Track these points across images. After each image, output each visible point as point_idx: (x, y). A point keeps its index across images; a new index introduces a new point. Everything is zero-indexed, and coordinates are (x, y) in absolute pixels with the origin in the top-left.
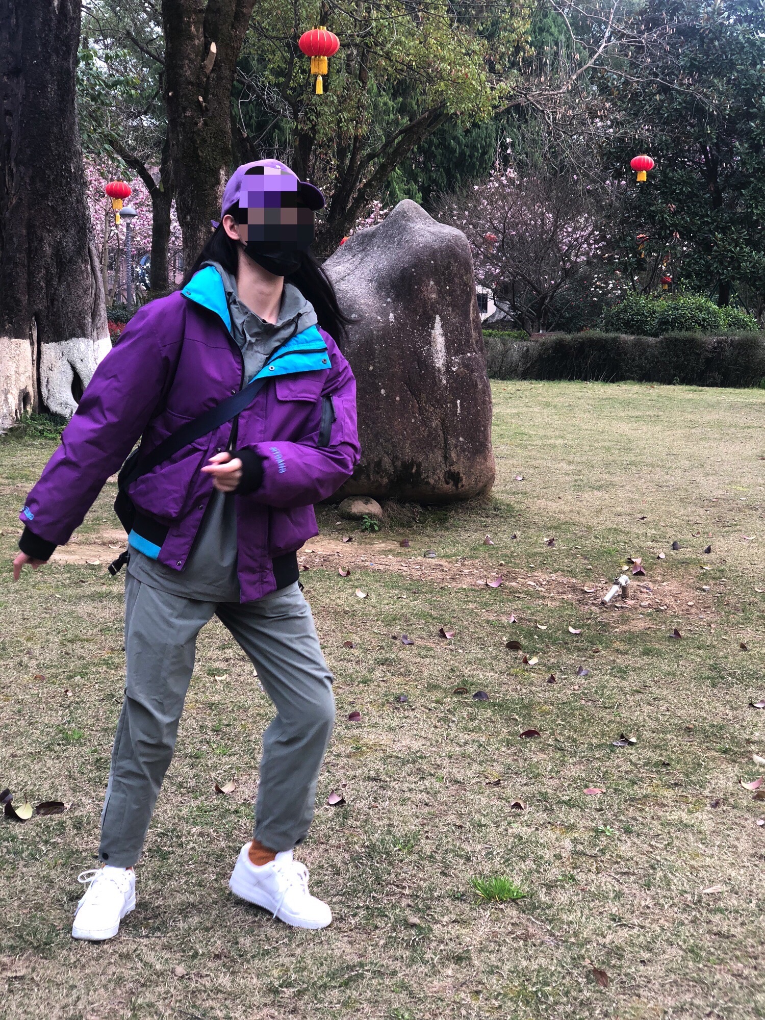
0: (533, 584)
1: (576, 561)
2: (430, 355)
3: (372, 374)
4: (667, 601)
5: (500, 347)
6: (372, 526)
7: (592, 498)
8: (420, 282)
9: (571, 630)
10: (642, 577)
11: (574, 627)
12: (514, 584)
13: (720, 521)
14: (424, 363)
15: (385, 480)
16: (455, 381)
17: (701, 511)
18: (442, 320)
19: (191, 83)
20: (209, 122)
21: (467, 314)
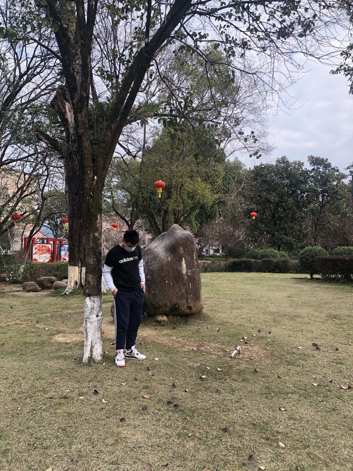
0: (209, 348)
1: (226, 338)
2: (181, 270)
3: (163, 276)
4: (254, 355)
5: (218, 263)
6: (164, 324)
7: (236, 312)
8: (178, 248)
9: (219, 369)
10: (247, 344)
11: (220, 368)
12: (203, 348)
13: (275, 321)
14: (179, 272)
15: (168, 309)
16: (189, 277)
17: (269, 317)
18: (185, 259)
19: (88, 189)
20: (94, 200)
21: (193, 257)
